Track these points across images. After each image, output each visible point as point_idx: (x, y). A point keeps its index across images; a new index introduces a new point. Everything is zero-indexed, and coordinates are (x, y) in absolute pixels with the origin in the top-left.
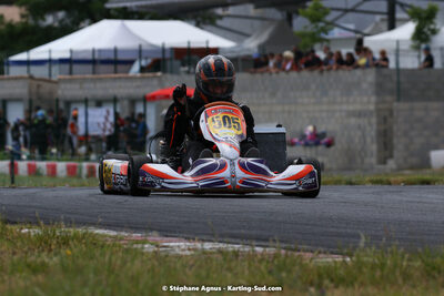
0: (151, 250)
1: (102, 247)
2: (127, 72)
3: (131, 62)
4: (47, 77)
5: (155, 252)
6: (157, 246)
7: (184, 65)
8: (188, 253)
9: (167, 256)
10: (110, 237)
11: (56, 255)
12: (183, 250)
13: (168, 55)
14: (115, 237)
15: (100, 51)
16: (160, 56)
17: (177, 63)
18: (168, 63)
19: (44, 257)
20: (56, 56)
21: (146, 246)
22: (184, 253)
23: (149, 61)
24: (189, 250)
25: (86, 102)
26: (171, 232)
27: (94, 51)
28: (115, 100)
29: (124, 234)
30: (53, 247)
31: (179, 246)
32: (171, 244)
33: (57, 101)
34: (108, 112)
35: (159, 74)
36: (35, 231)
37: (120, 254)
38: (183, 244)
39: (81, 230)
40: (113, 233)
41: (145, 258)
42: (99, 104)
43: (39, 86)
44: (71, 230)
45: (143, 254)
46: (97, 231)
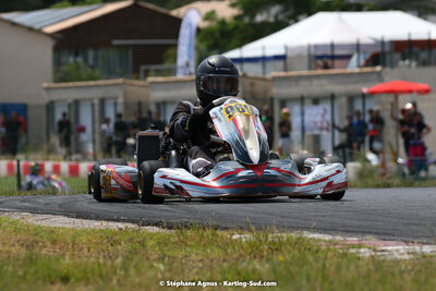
0: (368, 255)
1: (317, 252)
2: (345, 67)
3: (348, 57)
4: (260, 75)
5: (372, 257)
6: (374, 250)
7: (404, 59)
8: (407, 257)
9: (384, 261)
10: (325, 241)
11: (268, 261)
12: (403, 254)
13: (387, 48)
14: (330, 241)
15: (316, 46)
16: (379, 49)
17: (397, 56)
18: (388, 57)
19: (256, 264)
20: (270, 53)
21: (362, 250)
22: (403, 257)
23: (368, 56)
24: (408, 253)
25: (302, 100)
26: (390, 235)
27: (309, 46)
28: (332, 98)
29: (338, 238)
30: (265, 253)
31: (397, 250)
32: (390, 248)
33: (272, 99)
34: (325, 110)
35: (378, 68)
36: (246, 237)
37: (335, 259)
38: (402, 248)
39: (294, 235)
40: (327, 237)
41: (361, 263)
42: (316, 101)
43: (252, 85)
44: (284, 235)
45: (359, 258)
46: (311, 236)
